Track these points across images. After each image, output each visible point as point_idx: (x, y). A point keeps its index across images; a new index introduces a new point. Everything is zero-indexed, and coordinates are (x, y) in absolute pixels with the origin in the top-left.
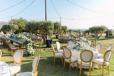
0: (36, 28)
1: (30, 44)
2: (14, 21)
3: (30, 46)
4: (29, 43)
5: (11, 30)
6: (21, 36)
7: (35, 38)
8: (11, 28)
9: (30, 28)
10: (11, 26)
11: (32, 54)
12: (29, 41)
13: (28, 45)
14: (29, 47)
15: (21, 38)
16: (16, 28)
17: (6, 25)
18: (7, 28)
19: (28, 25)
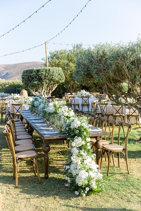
0: (112, 74)
1: (84, 143)
2: (58, 58)
3: (80, 148)
4: (80, 135)
5: (43, 84)
6: (55, 106)
7: (115, 111)
8: (43, 77)
9: (89, 75)
10: (44, 73)
11: (87, 189)
12: (80, 128)
13: (74, 144)
14: (79, 155)
15: (55, 113)
16: (57, 79)
17: (30, 70)
18: (33, 78)
19: (84, 65)
